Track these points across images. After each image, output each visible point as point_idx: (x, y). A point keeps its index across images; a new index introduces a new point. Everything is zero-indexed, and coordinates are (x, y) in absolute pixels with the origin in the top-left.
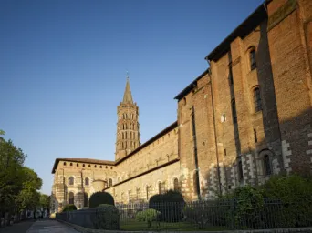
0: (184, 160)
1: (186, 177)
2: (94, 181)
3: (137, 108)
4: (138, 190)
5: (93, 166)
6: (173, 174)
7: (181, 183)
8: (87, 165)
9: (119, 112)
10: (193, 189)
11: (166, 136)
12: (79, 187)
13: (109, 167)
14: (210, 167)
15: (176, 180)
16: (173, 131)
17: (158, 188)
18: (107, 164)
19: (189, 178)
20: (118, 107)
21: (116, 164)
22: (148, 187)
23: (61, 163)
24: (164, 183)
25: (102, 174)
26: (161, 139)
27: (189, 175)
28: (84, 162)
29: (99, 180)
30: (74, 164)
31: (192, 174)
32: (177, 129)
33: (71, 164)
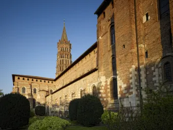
0: (102, 69)
1: (103, 84)
2: (40, 91)
3: (70, 45)
4: (66, 96)
5: (39, 80)
6: (92, 82)
7: (99, 89)
8: (35, 80)
9: (58, 46)
10: (109, 95)
11: (88, 57)
12: (29, 95)
13: (50, 82)
14: (131, 70)
15: (94, 87)
16: (93, 52)
17: (80, 95)
18: (49, 80)
19: (106, 85)
20: (58, 43)
21: (55, 80)
22: (73, 94)
23: (16, 78)
24: (84, 90)
25: (46, 86)
26: (84, 59)
27: (106, 81)
28: (33, 78)
29: (43, 90)
30: (26, 79)
31: (109, 80)
32: (96, 50)
33: (24, 79)
